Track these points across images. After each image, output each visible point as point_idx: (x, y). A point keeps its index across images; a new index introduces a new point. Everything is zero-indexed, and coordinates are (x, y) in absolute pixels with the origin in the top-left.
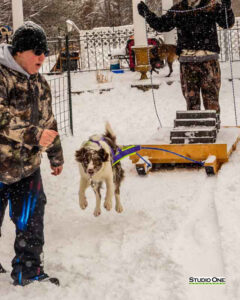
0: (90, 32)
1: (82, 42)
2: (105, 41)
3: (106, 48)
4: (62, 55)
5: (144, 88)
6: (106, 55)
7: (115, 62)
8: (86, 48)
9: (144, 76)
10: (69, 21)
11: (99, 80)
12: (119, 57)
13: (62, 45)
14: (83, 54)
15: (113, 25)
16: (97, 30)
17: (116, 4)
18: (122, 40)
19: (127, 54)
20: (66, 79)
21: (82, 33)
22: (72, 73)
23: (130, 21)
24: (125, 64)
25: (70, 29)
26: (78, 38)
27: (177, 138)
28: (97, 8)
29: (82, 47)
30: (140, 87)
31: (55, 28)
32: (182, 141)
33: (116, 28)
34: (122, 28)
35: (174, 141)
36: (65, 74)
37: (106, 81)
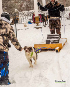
0: (22, 12)
1: (19, 15)
2: (26, 15)
3: (26, 17)
4: (14, 19)
5: (38, 28)
6: (27, 19)
7: (29, 21)
8: (21, 17)
9: (38, 25)
10: (16, 9)
11: (25, 26)
12: (30, 19)
13: (14, 16)
14: (20, 19)
15: (28, 10)
16: (24, 12)
17: (29, 4)
18: (31, 14)
19: (33, 18)
20: (15, 26)
21: (20, 12)
22: (17, 24)
23: (33, 9)
24: (32, 21)
25: (16, 11)
26: (18, 14)
27: (48, 42)
28: (24, 5)
29: (20, 17)
30: (36, 28)
31: (12, 11)
32: (49, 43)
33: (29, 11)
34: (31, 11)
35: (47, 43)
36: (15, 24)
37: (27, 26)
